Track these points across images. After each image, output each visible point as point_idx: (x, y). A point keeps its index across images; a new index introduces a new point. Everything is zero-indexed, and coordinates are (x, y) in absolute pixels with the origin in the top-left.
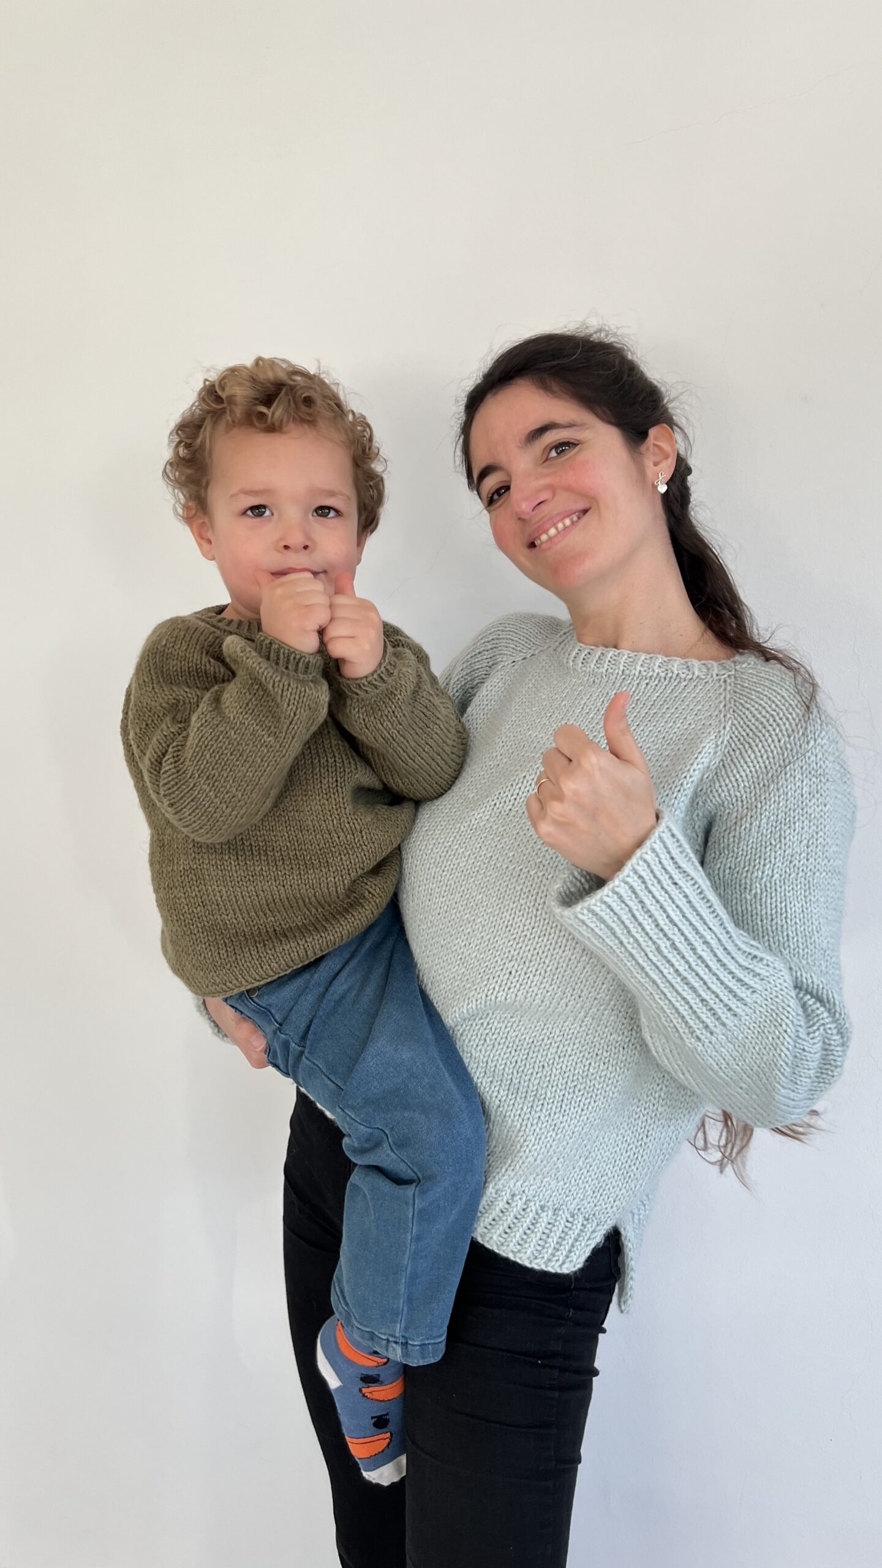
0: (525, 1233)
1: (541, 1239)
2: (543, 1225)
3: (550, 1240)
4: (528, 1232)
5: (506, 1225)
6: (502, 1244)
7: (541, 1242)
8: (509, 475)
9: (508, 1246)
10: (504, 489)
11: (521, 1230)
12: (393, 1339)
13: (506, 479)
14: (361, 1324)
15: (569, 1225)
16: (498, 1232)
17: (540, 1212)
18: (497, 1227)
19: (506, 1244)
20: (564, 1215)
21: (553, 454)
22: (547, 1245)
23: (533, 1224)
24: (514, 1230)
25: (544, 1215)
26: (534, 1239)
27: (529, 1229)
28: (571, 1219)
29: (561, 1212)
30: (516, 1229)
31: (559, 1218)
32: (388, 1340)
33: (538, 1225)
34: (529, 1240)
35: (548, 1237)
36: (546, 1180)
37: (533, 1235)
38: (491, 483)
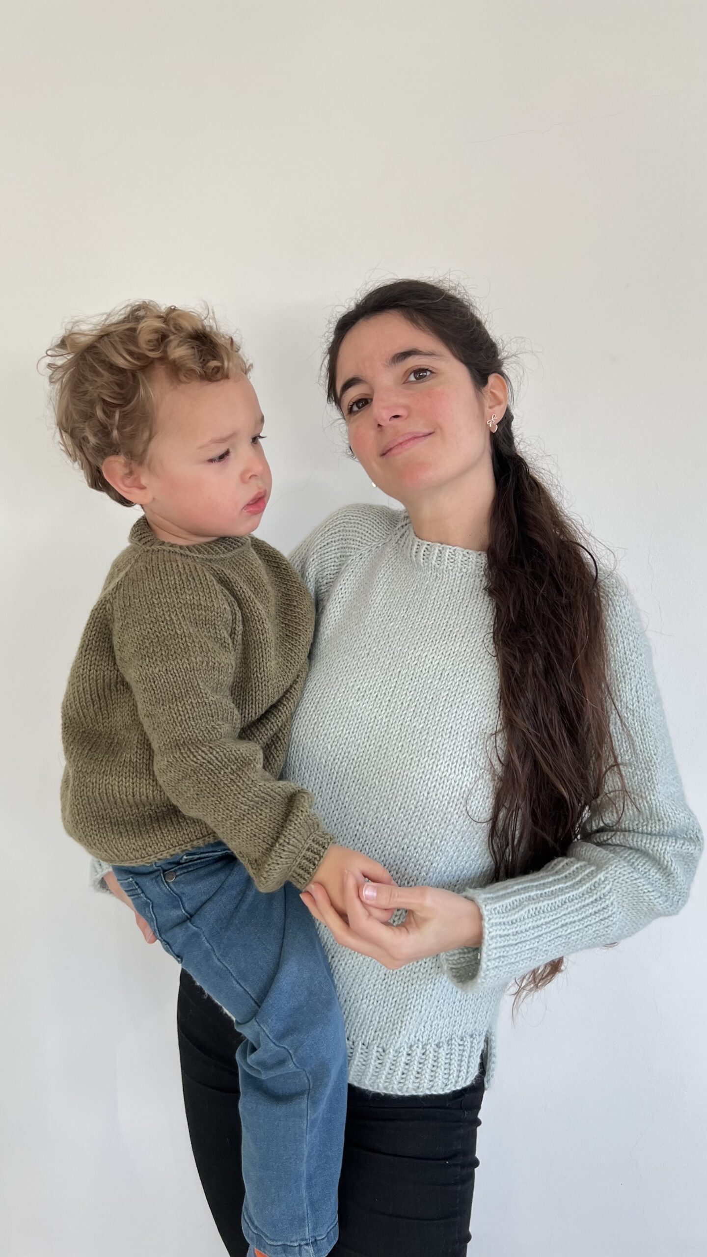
0: (432, 1071)
1: (445, 1069)
2: (443, 1058)
3: (452, 1067)
4: (434, 1069)
5: (414, 1073)
6: (418, 1087)
7: (446, 1072)
8: (372, 390)
9: (423, 1087)
10: (364, 402)
11: (428, 1071)
12: (305, 1242)
13: (368, 392)
14: (273, 1240)
15: (461, 1048)
16: (411, 1081)
17: (437, 1049)
18: (409, 1077)
19: (421, 1086)
20: (456, 1042)
21: (412, 378)
22: (452, 1071)
23: (435, 1061)
24: (423, 1073)
25: (441, 1050)
26: (440, 1072)
27: (434, 1066)
28: (461, 1043)
29: (453, 1041)
30: (424, 1072)
31: (453, 1046)
32: (300, 1246)
33: (440, 1060)
34: (437, 1075)
35: (450, 1064)
36: (434, 1023)
37: (439, 1070)
38: (353, 393)
